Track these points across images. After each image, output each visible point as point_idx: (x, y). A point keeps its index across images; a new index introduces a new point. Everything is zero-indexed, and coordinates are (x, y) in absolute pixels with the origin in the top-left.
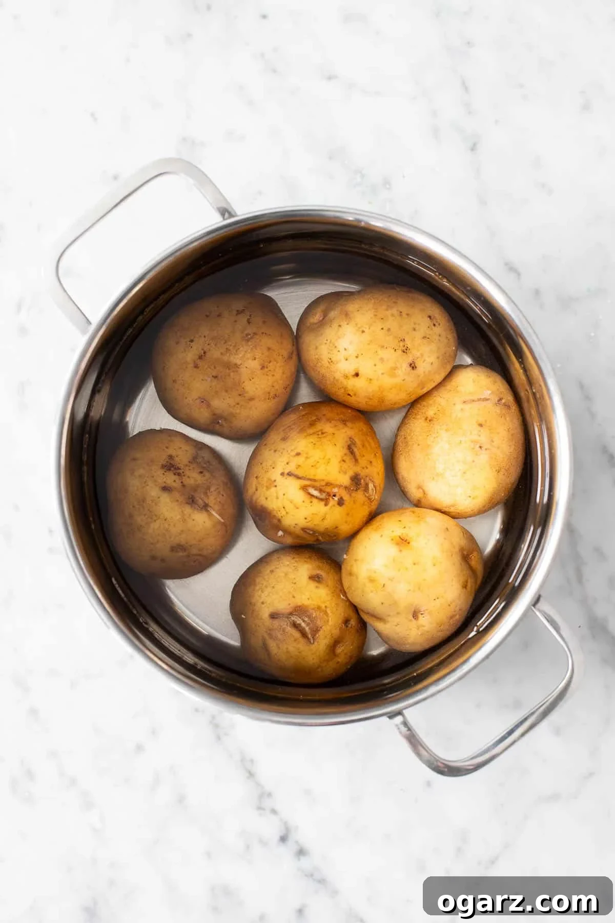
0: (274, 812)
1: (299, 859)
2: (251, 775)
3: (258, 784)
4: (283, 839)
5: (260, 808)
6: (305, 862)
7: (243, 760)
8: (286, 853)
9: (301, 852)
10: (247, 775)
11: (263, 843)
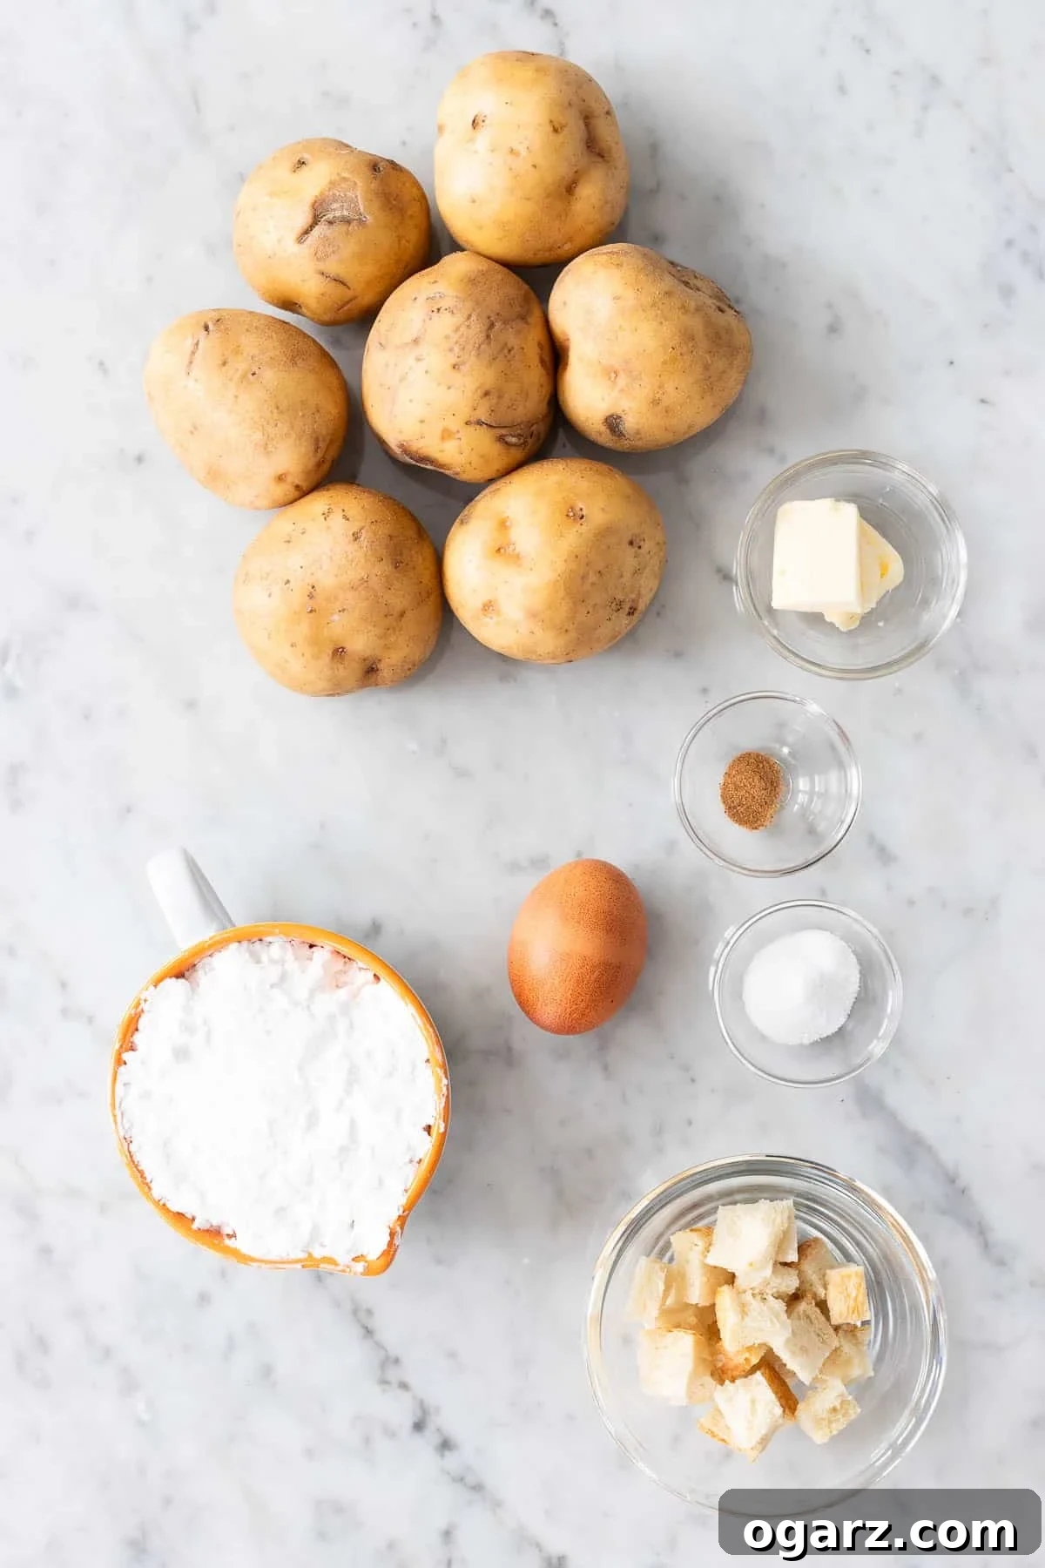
0: (404, 1386)
1: (442, 1456)
2: (368, 1332)
3: (379, 1345)
4: (419, 1426)
5: (384, 1382)
6: (452, 1461)
7: (355, 1312)
8: (424, 1447)
9: (446, 1445)
10: (362, 1331)
11: (391, 1434)
